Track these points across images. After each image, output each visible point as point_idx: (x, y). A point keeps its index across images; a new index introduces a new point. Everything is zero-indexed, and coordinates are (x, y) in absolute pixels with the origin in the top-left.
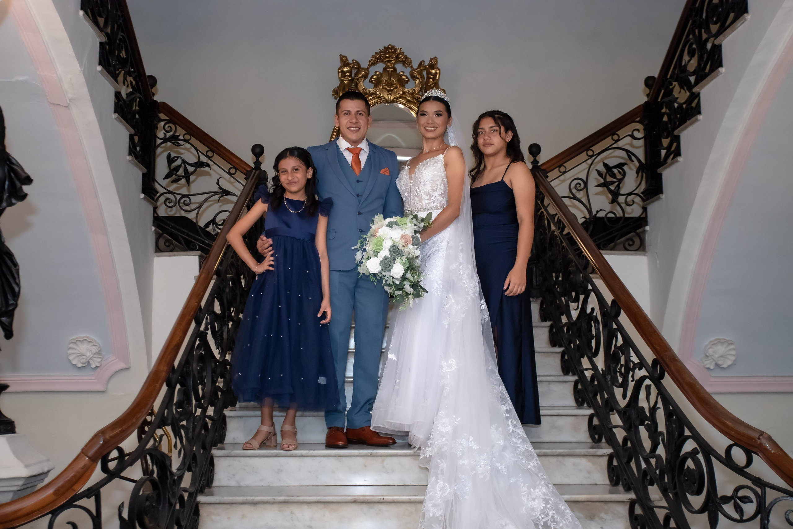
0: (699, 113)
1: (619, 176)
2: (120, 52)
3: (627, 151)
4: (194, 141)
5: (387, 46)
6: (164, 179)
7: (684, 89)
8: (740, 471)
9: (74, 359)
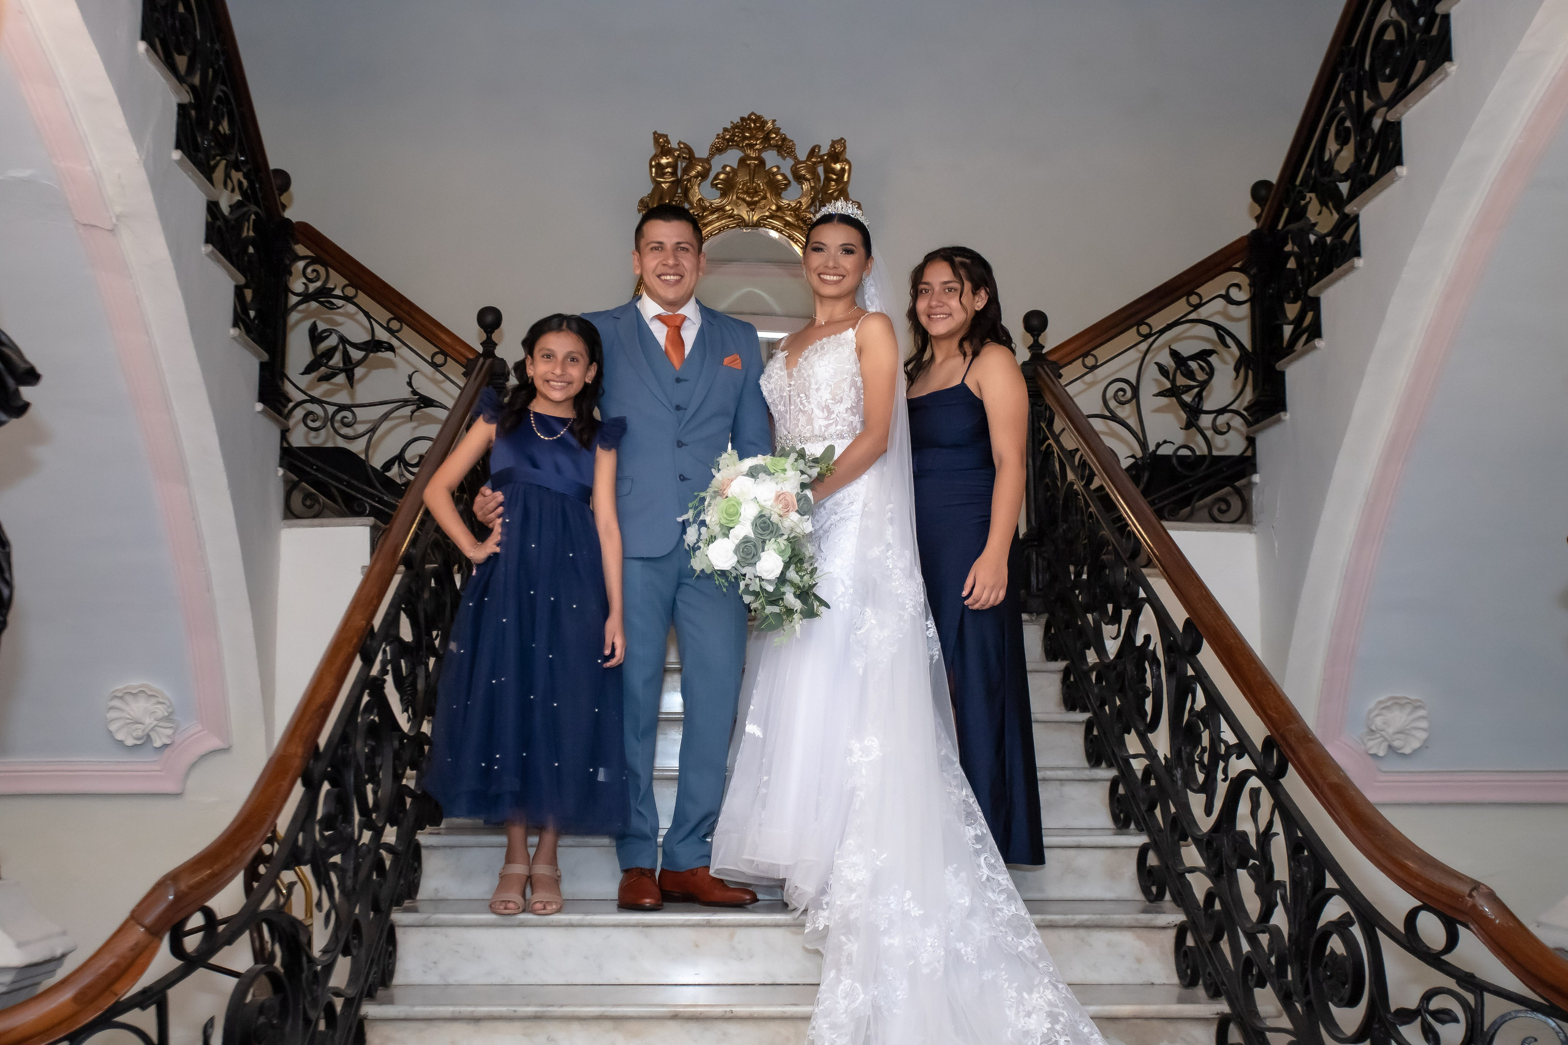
0: (1358, 254)
1: (1201, 376)
2: (218, 123)
3: (1217, 327)
4: (363, 299)
5: (746, 117)
6: (303, 374)
7: (1328, 207)
8: (1434, 959)
9: (119, 730)
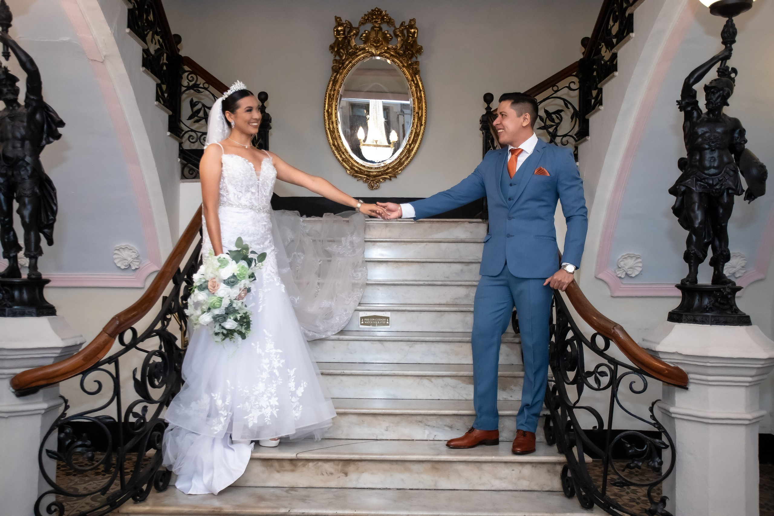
0: (616, 70)
1: (557, 121)
2: (148, 15)
3: (564, 100)
4: (211, 88)
5: (374, 9)
6: (188, 120)
7: (608, 50)
8: (601, 353)
9: (119, 262)
